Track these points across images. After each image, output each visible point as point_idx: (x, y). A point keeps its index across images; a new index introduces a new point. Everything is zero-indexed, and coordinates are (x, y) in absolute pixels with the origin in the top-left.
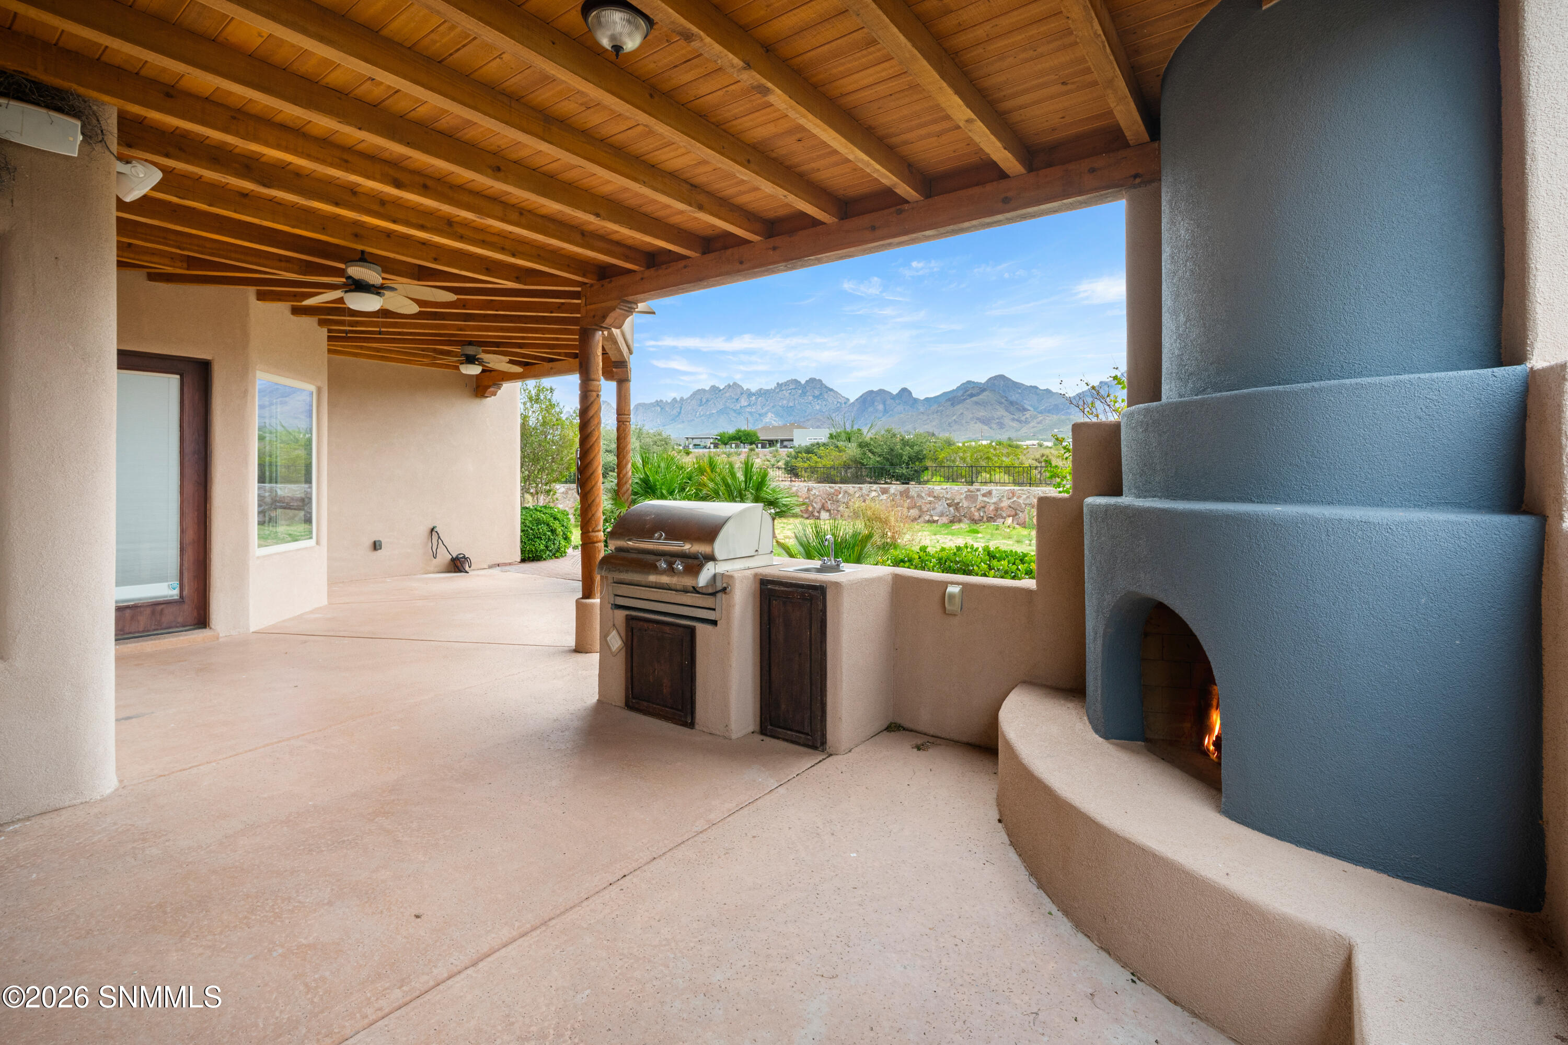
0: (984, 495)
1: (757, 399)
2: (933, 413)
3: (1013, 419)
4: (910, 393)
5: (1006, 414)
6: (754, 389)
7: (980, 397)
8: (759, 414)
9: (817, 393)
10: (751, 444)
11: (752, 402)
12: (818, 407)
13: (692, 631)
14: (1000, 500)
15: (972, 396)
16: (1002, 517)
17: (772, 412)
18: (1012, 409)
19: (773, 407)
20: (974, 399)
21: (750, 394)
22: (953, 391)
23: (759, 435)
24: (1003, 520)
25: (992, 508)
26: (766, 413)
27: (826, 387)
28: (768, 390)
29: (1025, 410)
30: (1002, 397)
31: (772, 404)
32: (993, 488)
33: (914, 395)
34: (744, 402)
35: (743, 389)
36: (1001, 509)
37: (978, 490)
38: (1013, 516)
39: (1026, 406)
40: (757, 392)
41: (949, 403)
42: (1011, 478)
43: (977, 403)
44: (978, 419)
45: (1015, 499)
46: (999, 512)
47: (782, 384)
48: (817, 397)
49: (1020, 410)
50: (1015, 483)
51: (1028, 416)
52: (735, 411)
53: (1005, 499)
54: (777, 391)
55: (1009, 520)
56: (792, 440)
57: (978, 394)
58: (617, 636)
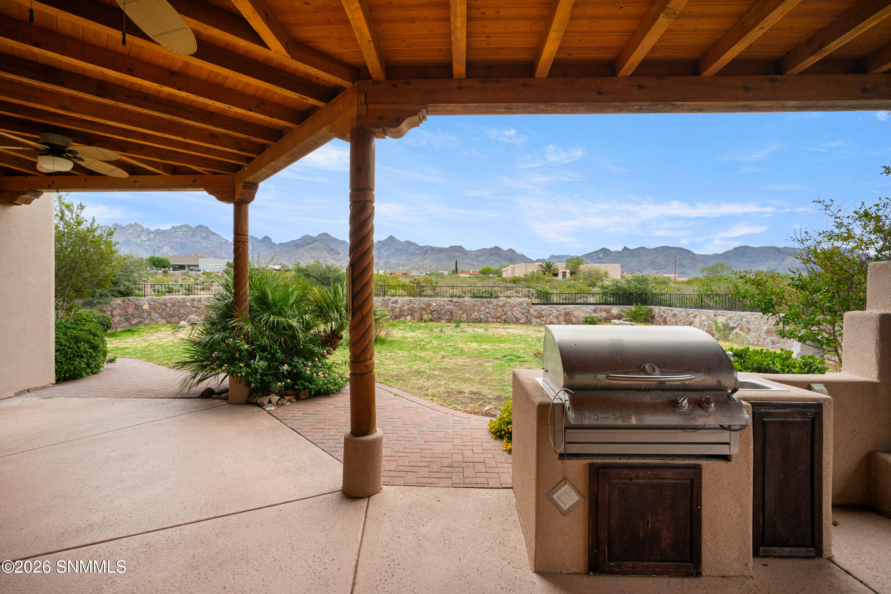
0: (393, 303)
1: (155, 236)
2: (285, 252)
3: (332, 258)
4: (270, 240)
5: (328, 255)
6: (152, 229)
7: (314, 245)
8: (157, 247)
9: (204, 235)
10: (164, 267)
11: (151, 238)
12: (205, 245)
13: (698, 468)
14: (403, 306)
15: (309, 244)
16: (404, 316)
17: (167, 246)
18: (332, 252)
19: (169, 242)
20: (310, 245)
21: (149, 232)
22: (297, 240)
23: (170, 261)
24: (404, 318)
25: (398, 310)
26: (163, 247)
27: (211, 232)
28: (164, 231)
29: (339, 253)
30: (326, 245)
31: (168, 241)
32: (399, 298)
33: (273, 241)
34: (144, 238)
35: (143, 228)
36: (404, 311)
37: (389, 300)
38: (411, 315)
39: (340, 252)
40: (155, 231)
41: (295, 247)
42: (406, 292)
43: (312, 248)
44: (312, 257)
45: (412, 305)
46: (402, 313)
47: (176, 227)
48: (204, 238)
49: (336, 253)
50: (410, 295)
51: (340, 257)
52: (136, 243)
53: (406, 305)
54: (172, 231)
55: (409, 318)
56: (198, 266)
57: (312, 243)
58: (571, 492)
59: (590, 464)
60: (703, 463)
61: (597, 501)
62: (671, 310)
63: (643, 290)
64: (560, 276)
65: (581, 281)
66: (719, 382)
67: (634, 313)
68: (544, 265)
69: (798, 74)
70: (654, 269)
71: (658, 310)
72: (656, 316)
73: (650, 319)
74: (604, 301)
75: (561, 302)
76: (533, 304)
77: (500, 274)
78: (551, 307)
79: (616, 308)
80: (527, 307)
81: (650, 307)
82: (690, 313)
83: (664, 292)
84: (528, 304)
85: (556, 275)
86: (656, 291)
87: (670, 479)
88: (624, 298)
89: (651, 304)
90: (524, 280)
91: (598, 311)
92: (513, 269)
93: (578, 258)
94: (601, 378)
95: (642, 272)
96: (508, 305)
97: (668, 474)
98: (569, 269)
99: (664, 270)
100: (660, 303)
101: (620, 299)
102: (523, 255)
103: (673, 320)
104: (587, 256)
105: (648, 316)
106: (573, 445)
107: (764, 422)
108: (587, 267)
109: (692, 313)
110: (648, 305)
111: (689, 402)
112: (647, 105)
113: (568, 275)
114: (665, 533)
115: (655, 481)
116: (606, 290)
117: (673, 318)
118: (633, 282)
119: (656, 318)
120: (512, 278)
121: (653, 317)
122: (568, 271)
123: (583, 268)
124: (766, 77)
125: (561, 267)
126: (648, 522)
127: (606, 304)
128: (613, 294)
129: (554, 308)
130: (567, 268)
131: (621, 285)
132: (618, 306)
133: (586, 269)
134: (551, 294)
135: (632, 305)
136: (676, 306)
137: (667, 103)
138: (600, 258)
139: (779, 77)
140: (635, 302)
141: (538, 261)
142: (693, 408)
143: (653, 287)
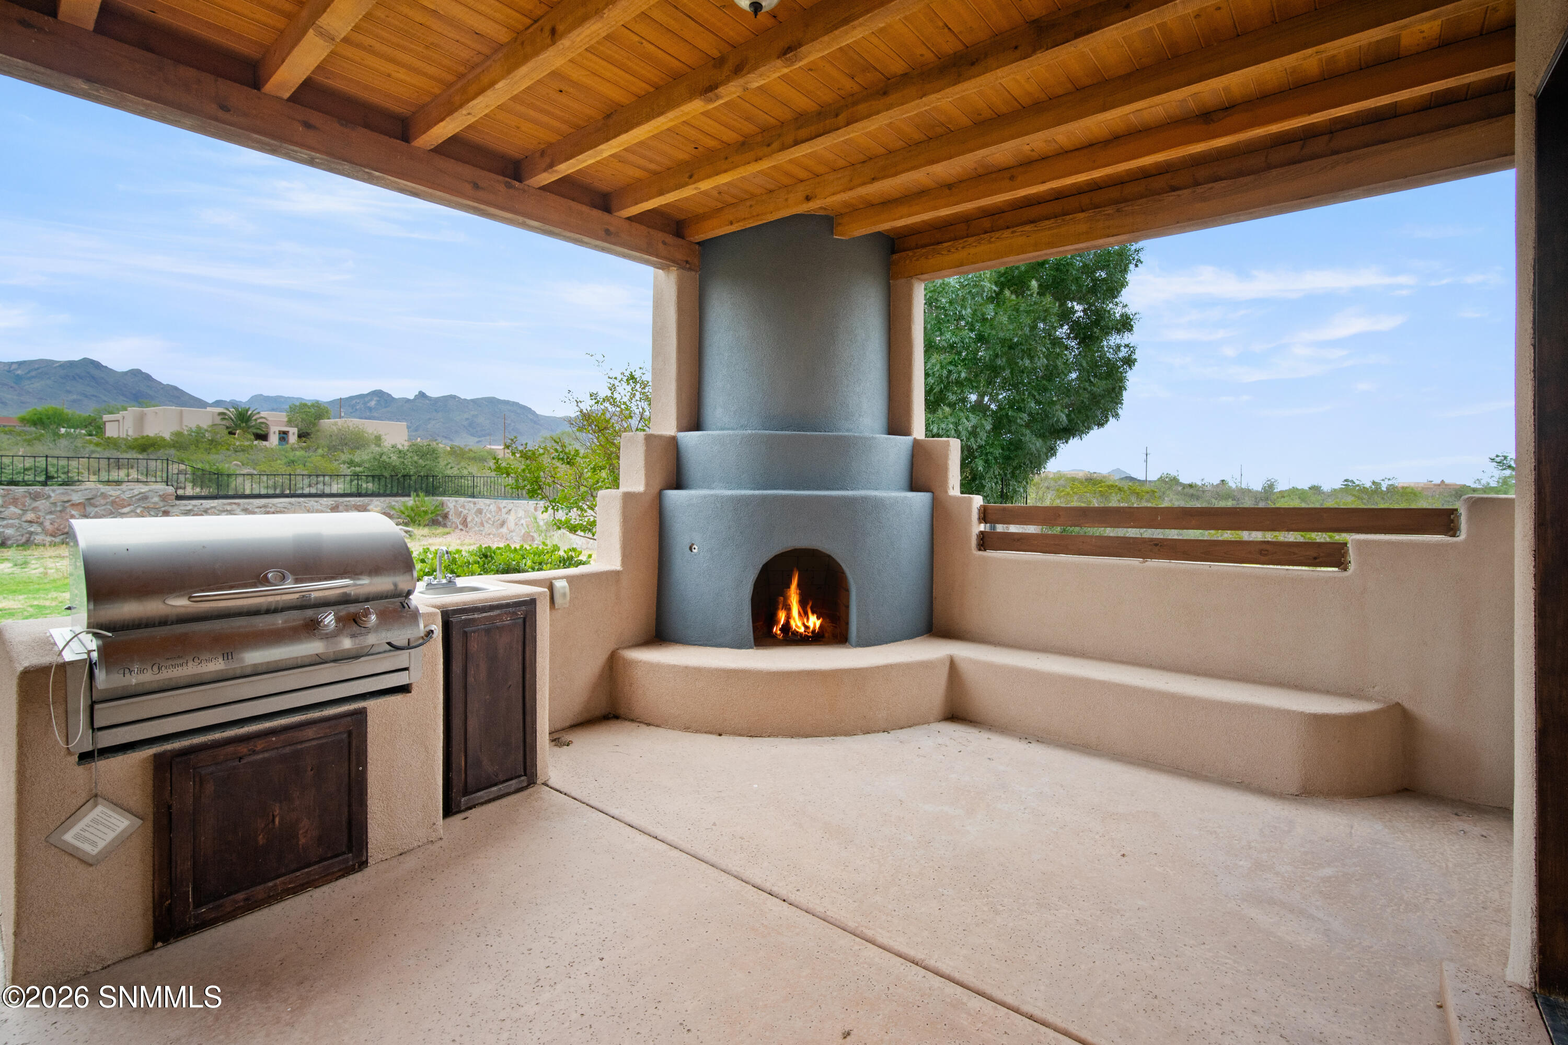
13: (361, 712)
58: (110, 816)
59: (156, 756)
60: (369, 704)
61: (170, 813)
62: (475, 503)
63: (430, 470)
64: (274, 440)
65: (320, 451)
66: (395, 585)
67: (412, 510)
68: (232, 412)
69: (540, 188)
70: (472, 435)
71: (454, 504)
72: (451, 513)
73: (441, 519)
74: (354, 490)
75: (263, 492)
76: (179, 498)
77: (99, 428)
78: (230, 504)
79: (378, 503)
80: (162, 504)
81: (440, 498)
82: (502, 506)
83: (465, 472)
84: (164, 498)
85: (264, 437)
86: (452, 471)
87: (313, 739)
88: (395, 484)
89: (444, 494)
90: (174, 446)
91: (341, 508)
92: (140, 421)
93: (317, 405)
94: (179, 603)
95: (451, 440)
96: (103, 502)
97: (310, 733)
98: (297, 426)
99: (488, 438)
100: (458, 493)
101: (386, 486)
102: (176, 388)
103: (476, 519)
104: (341, 402)
105: (437, 515)
106: (114, 730)
107: (465, 633)
108: (336, 424)
109: (505, 507)
110: (438, 495)
111: (338, 619)
112: (321, 159)
113: (293, 439)
114: (305, 823)
115: (288, 750)
116: (358, 469)
117: (477, 516)
118: (410, 455)
119: (450, 517)
120: (136, 440)
121: (446, 516)
122: (293, 432)
123: (329, 424)
124: (501, 178)
125: (276, 422)
126: (274, 817)
127: (359, 495)
128: (373, 476)
129: (238, 504)
130: (290, 423)
131: (387, 460)
132: (382, 499)
133: (335, 428)
134: (229, 475)
135: (409, 496)
136: (483, 497)
137: (358, 168)
138: (370, 409)
139: (517, 184)
140: (416, 491)
141: (218, 403)
142: (344, 626)
143: (447, 464)
